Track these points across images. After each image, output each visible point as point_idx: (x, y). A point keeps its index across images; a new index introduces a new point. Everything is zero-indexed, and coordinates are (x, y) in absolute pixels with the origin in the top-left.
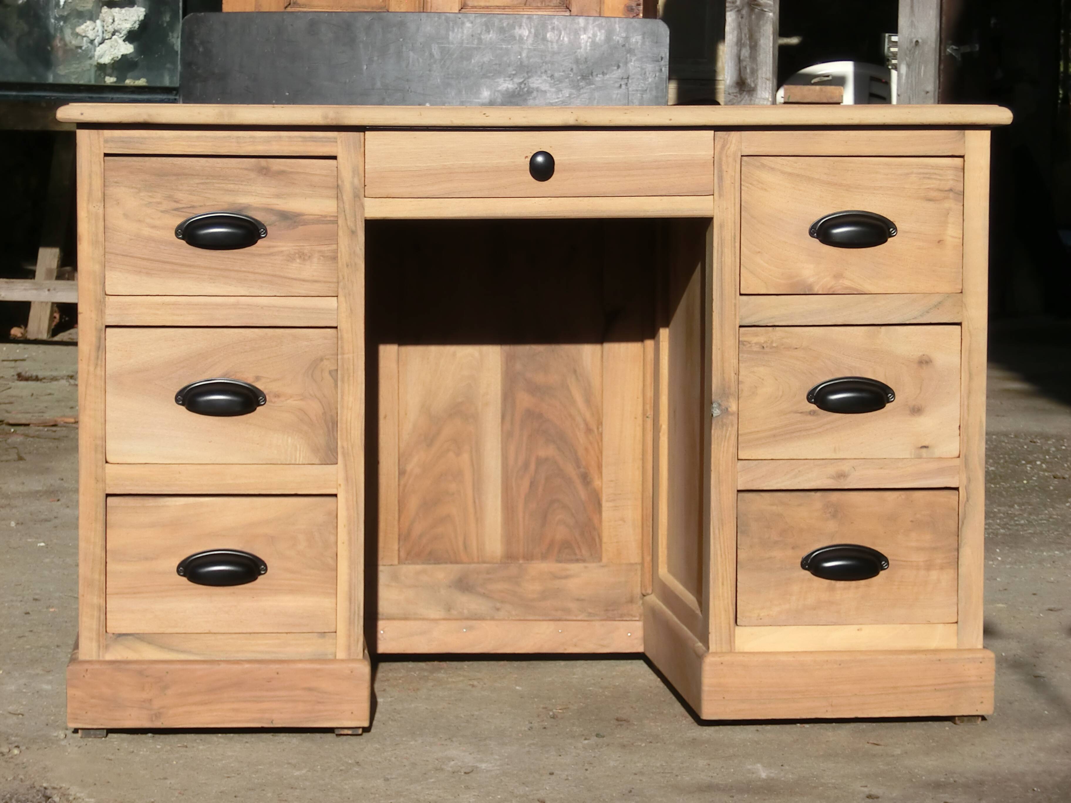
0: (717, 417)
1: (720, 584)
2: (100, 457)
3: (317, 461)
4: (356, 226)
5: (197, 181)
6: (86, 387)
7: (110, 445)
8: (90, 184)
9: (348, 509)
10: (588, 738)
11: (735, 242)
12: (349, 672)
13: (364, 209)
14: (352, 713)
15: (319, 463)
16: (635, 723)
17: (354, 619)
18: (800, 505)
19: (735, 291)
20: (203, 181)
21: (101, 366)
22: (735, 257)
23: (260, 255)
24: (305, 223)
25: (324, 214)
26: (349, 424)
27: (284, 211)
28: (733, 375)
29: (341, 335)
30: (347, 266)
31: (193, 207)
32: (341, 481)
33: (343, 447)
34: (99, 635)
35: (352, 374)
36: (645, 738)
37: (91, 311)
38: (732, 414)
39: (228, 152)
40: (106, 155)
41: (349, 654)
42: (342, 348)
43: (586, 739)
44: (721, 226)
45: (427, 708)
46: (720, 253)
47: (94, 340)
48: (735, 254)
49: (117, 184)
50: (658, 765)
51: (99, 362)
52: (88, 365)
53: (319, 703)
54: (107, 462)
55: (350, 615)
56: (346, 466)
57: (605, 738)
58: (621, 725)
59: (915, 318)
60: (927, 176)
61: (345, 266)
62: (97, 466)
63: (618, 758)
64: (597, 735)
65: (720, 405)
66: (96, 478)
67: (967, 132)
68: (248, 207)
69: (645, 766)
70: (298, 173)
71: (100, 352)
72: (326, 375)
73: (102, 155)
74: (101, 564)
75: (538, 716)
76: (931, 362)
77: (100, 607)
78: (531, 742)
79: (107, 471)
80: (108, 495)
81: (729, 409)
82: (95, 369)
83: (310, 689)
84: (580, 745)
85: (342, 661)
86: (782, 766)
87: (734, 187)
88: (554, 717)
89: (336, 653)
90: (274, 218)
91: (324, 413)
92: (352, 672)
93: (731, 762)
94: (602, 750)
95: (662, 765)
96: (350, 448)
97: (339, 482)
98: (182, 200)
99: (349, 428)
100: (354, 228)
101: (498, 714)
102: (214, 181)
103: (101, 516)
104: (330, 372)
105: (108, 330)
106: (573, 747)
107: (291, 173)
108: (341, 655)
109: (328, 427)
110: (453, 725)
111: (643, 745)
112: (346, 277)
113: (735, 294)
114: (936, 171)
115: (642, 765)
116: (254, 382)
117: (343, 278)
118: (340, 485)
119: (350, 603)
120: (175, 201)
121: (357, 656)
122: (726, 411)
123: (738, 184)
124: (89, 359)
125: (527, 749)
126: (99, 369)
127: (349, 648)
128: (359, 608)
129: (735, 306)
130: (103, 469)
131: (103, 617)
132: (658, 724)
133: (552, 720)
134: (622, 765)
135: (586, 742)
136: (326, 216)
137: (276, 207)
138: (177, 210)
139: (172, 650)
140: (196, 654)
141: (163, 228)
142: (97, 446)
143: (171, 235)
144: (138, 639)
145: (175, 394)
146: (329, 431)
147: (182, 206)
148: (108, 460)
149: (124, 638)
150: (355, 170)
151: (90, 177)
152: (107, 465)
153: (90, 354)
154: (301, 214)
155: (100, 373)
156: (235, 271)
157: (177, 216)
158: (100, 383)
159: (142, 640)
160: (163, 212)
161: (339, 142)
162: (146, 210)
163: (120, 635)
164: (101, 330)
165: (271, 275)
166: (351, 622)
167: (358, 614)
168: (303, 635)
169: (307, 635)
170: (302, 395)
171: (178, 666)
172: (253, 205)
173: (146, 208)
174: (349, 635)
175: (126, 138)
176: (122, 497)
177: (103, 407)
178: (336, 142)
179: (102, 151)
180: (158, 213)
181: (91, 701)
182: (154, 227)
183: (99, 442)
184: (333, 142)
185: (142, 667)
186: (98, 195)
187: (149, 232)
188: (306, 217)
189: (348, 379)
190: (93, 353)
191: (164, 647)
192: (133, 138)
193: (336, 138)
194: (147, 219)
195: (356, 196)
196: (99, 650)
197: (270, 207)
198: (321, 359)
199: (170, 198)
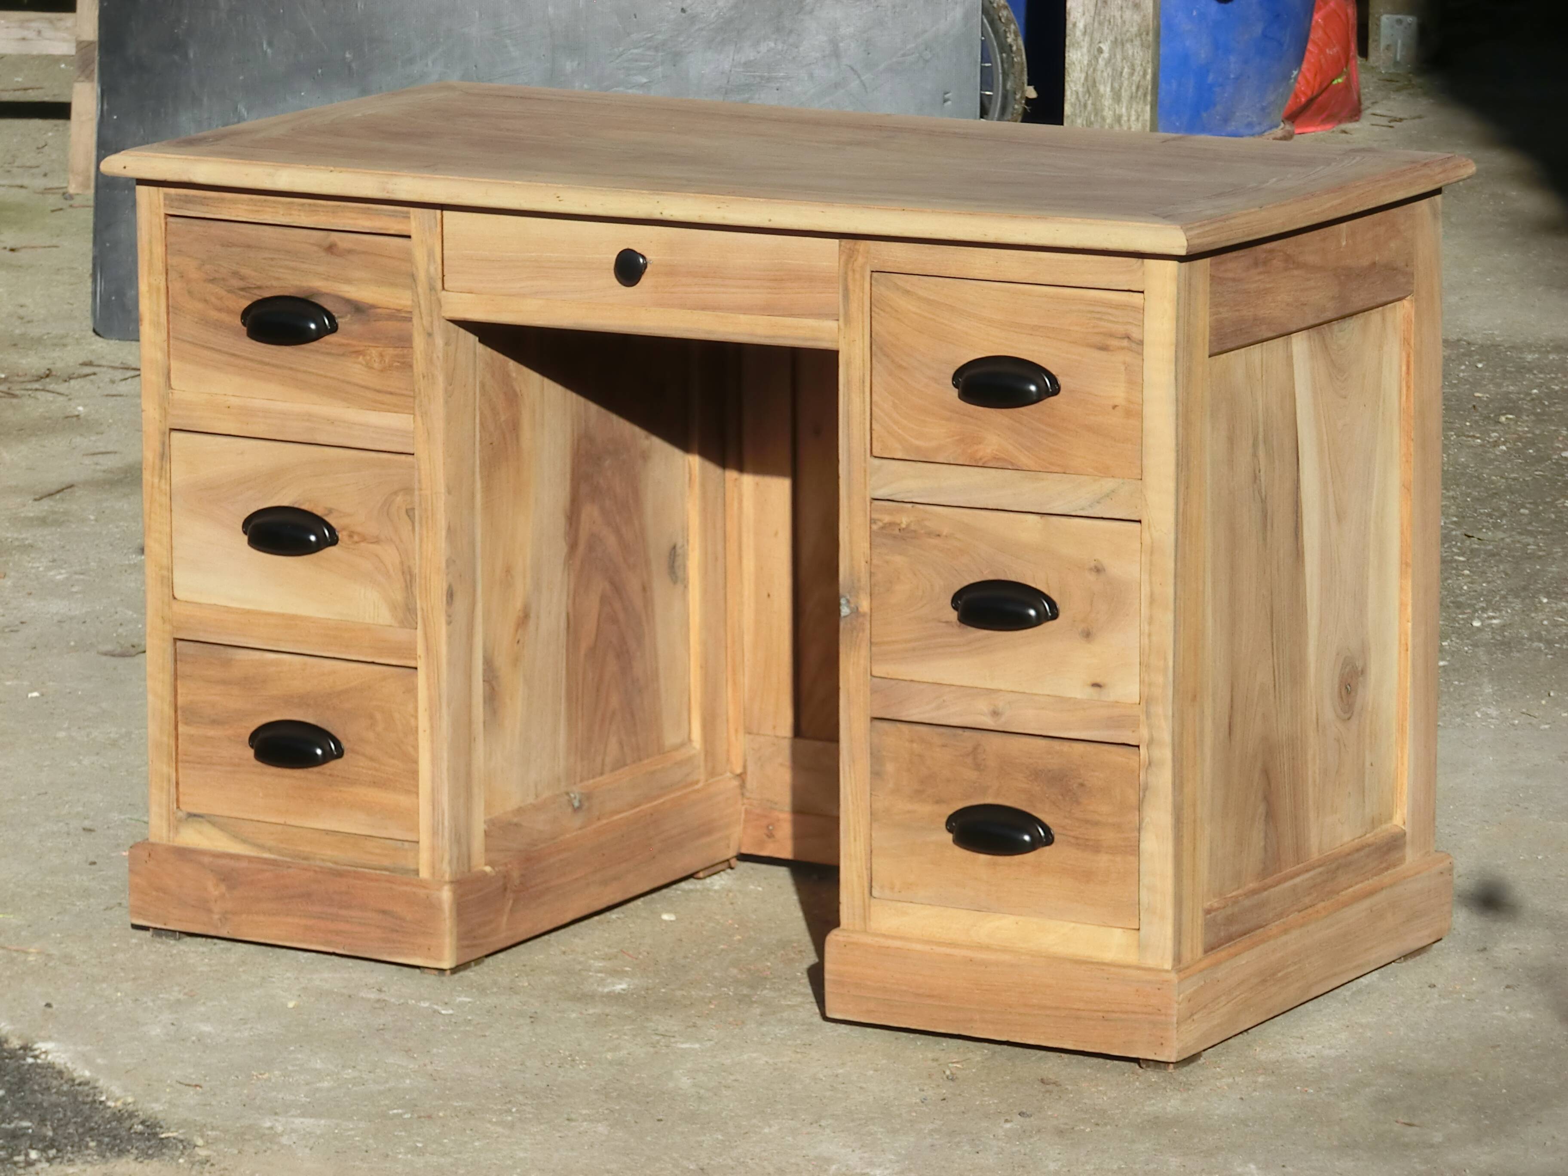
0: (845, 617)
1: (852, 839)
2: (167, 591)
3: (397, 623)
4: (432, 327)
5: (264, 256)
6: (151, 503)
7: (179, 578)
8: (151, 251)
9: (429, 689)
10: (1008, 1118)
11: (864, 386)
13: (441, 306)
14: (430, 950)
15: (400, 625)
16: (1070, 1088)
17: (438, 829)
18: (944, 746)
19: (865, 452)
20: (271, 256)
21: (166, 478)
22: (864, 406)
23: (330, 354)
24: (378, 318)
26: (428, 580)
28: (863, 563)
29: (418, 465)
30: (424, 377)
31: (259, 288)
33: (422, 609)
34: (169, 813)
35: (429, 517)
36: (1087, 1116)
37: (156, 408)
38: (864, 615)
40: (168, 216)
41: (435, 874)
42: (420, 482)
43: (1006, 1121)
44: (848, 364)
45: (767, 1062)
46: (846, 398)
47: (157, 445)
48: (864, 402)
49: (179, 253)
50: (1115, 1167)
51: (164, 474)
52: (153, 476)
53: (393, 930)
54: (175, 598)
55: (433, 825)
56: (426, 635)
57: (1032, 1118)
58: (1050, 1092)
59: (1083, 509)
60: (1098, 316)
62: (163, 603)
63: (1059, 1156)
64: (1021, 1114)
65: (848, 601)
66: (162, 618)
67: (1146, 261)
68: (323, 294)
69: (1097, 1169)
70: (369, 254)
71: (164, 462)
72: (402, 513)
73: (163, 216)
74: (170, 725)
75: (930, 1076)
76: (1104, 570)
77: (169, 778)
78: (931, 1126)
79: (174, 610)
80: (177, 639)
81: (861, 610)
82: (159, 482)
83: (385, 912)
84: (1001, 1133)
86: (1283, 1166)
87: (863, 313)
88: (952, 1079)
89: (419, 870)
90: (344, 309)
91: (402, 563)
93: (1213, 1160)
94: (1032, 1140)
95: (1120, 1168)
96: (430, 611)
97: (419, 652)
98: (249, 279)
99: (428, 585)
100: (431, 330)
101: (871, 1072)
102: (281, 257)
103: (170, 665)
104: (406, 511)
105: (173, 433)
106: (991, 1136)
107: (362, 253)
108: (423, 873)
109: (406, 581)
110: (814, 1095)
111: (1088, 1130)
112: (423, 391)
113: (865, 456)
114: (1110, 311)
115: (1092, 1167)
116: (326, 515)
117: (421, 392)
118: (420, 656)
119: (434, 808)
120: (242, 279)
121: (441, 876)
122: (856, 612)
123: (867, 309)
124: (153, 469)
125: (929, 1141)
126: (163, 481)
127: (434, 866)
128: (443, 815)
129: (865, 471)
130: (169, 606)
131: (173, 790)
132: (1101, 1088)
133: (951, 1084)
134: (1065, 1169)
135: (1008, 1125)
136: (399, 312)
137: (347, 295)
138: (243, 289)
139: (244, 841)
140: (270, 850)
141: (229, 311)
142: (163, 577)
143: (237, 322)
144: (209, 822)
145: (243, 520)
146: (407, 586)
147: (248, 285)
148: (176, 595)
149: (195, 819)
150: (430, 254)
151: (150, 242)
152: (174, 602)
153: (154, 463)
154: (373, 306)
155: (165, 486)
156: (305, 372)
157: (243, 297)
158: (165, 500)
159: (214, 824)
160: (229, 291)
161: (412, 217)
162: (210, 287)
163: (191, 815)
164: (164, 433)
165: (343, 381)
166: (435, 832)
167: (443, 824)
168: (382, 841)
169: (388, 841)
170: (377, 537)
171: (244, 864)
172: (324, 290)
173: (211, 285)
174: (433, 849)
175: (186, 196)
176: (191, 644)
177: (168, 529)
178: (409, 218)
179: (162, 211)
180: (223, 293)
181: (154, 893)
182: (220, 310)
183: (165, 573)
184: (404, 217)
185: (206, 860)
186: (159, 266)
187: (215, 315)
188: (379, 310)
189: (427, 522)
190: (157, 461)
191: (236, 836)
192: (194, 196)
193: (408, 213)
194: (213, 300)
195: (432, 288)
196: (170, 831)
197: (340, 294)
198: (396, 493)
199: (235, 274)
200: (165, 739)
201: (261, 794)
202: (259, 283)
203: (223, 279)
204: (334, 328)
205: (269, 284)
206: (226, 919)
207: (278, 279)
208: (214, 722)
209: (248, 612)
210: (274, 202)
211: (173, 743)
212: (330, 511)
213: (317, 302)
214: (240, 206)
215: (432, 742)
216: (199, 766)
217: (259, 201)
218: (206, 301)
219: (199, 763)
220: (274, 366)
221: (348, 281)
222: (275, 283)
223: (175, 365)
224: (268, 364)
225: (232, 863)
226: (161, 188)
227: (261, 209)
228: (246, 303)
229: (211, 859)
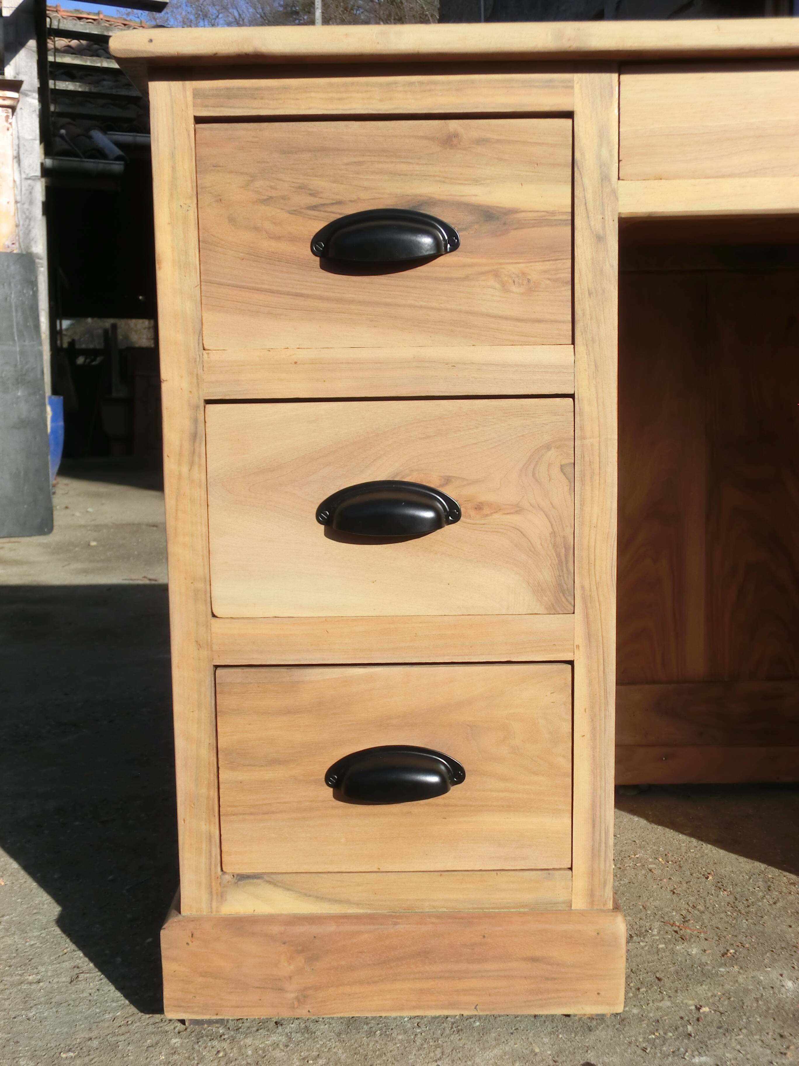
2: (203, 608)
3: (542, 610)
4: (604, 227)
5: (346, 160)
6: (177, 500)
7: (218, 590)
8: (174, 168)
9: (590, 683)
12: (596, 934)
13: (617, 199)
14: (598, 994)
15: (545, 612)
17: (599, 851)
20: (356, 159)
21: (200, 465)
23: (447, 280)
24: (521, 225)
25: (551, 209)
26: (592, 550)
27: (488, 207)
29: (580, 409)
30: (590, 294)
31: (339, 203)
32: (579, 639)
33: (583, 588)
34: (211, 879)
35: (597, 471)
37: (182, 377)
39: (395, 109)
40: (199, 120)
41: (592, 903)
42: (582, 428)
47: (187, 424)
49: (217, 168)
51: (196, 459)
52: (180, 464)
53: (547, 979)
54: (214, 616)
55: (593, 846)
56: (587, 616)
61: (587, 293)
62: (197, 623)
66: (197, 642)
68: (432, 202)
70: (509, 142)
71: (197, 444)
72: (556, 471)
73: (192, 120)
74: (210, 772)
77: (210, 836)
79: (213, 630)
80: (216, 667)
82: (190, 470)
83: (534, 960)
85: (582, 913)
89: (571, 901)
90: (469, 218)
91: (554, 534)
92: (598, 934)
96: (594, 588)
97: (576, 643)
98: (322, 192)
99: (592, 557)
100: (601, 232)
102: (373, 159)
103: (208, 699)
104: (562, 468)
105: (209, 407)
107: (498, 141)
108: (579, 904)
109: (558, 555)
112: (588, 313)
116: (441, 486)
117: (584, 314)
118: (578, 647)
119: (594, 827)
120: (311, 195)
121: (604, 905)
124: (181, 454)
126: (196, 469)
127: (591, 894)
128: (606, 833)
130: (208, 626)
131: (216, 851)
136: (553, 213)
137: (473, 200)
138: (313, 208)
139: (321, 898)
140: (358, 904)
141: (293, 239)
142: (196, 591)
143: (305, 251)
144: (269, 882)
145: (316, 506)
146: (560, 562)
147: (321, 201)
148: (216, 613)
149: (248, 881)
150: (602, 134)
151: (173, 156)
152: (214, 620)
153: (181, 447)
154: (513, 211)
155: (199, 475)
156: (410, 306)
157: (316, 218)
158: (199, 493)
159: (275, 884)
160: (291, 212)
161: (577, 87)
162: (264, 209)
163: (242, 878)
164: (197, 407)
165: (468, 313)
166: (594, 854)
167: (606, 843)
168: (521, 873)
169: (527, 873)
170: (517, 505)
171: (331, 928)
172: (437, 197)
173: (264, 207)
174: (592, 874)
175: (228, 89)
176: (239, 670)
177: (204, 530)
178: (572, 87)
179: (191, 114)
180: (284, 215)
181: (200, 979)
182: (278, 238)
183: (200, 585)
184: (566, 87)
185: (276, 929)
186: (186, 186)
187: (268, 245)
188: (523, 215)
189: (591, 478)
190: (187, 445)
191: (307, 895)
192: (239, 89)
193: (572, 81)
194: (268, 226)
195: (605, 178)
196: (211, 900)
197: (463, 199)
198: (548, 447)
199: (302, 188)
200: (204, 791)
201: (343, 840)
202: (338, 197)
203: (284, 198)
204: (455, 246)
205: (354, 197)
206: (305, 997)
207: (366, 188)
208: (274, 762)
209: (326, 620)
210: (367, 84)
211: (214, 793)
212: (448, 480)
213: (428, 213)
214: (313, 95)
215: (594, 748)
216: (252, 817)
217: (345, 85)
218: (256, 229)
219: (251, 814)
220: (360, 303)
221: (477, 181)
222: (363, 195)
223: (207, 317)
224: (352, 302)
225: (315, 929)
226: (187, 83)
227: (344, 95)
228: (319, 226)
229: (282, 928)
